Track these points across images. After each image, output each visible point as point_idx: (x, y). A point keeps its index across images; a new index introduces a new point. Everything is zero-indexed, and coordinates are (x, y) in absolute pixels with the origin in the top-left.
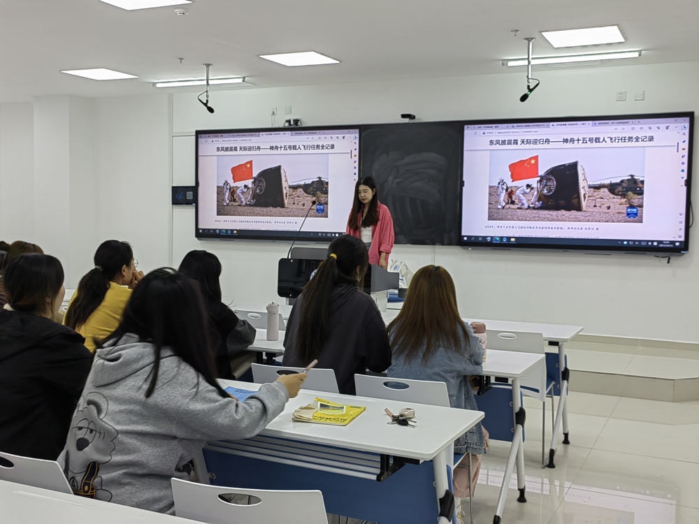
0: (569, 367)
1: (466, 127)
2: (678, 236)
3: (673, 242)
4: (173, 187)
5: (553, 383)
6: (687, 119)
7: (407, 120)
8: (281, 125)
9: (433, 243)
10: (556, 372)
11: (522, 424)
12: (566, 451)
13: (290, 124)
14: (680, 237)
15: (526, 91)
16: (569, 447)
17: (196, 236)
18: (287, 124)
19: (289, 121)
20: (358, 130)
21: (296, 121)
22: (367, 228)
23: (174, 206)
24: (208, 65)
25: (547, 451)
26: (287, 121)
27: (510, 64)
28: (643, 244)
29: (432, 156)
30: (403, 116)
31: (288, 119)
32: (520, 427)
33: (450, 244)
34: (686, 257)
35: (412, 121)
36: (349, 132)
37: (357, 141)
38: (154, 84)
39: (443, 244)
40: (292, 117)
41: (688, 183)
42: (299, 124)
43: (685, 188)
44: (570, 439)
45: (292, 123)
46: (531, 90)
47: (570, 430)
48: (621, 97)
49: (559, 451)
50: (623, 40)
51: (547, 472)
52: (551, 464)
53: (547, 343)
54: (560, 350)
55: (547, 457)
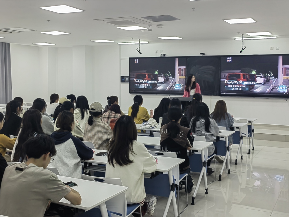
0: (254, 129)
4: (121, 76)
5: (250, 133)
7: (202, 55)
8: (159, 56)
9: (211, 95)
10: (250, 130)
11: (242, 139)
12: (253, 151)
13: (162, 56)
15: (242, 50)
16: (254, 151)
17: (129, 93)
18: (161, 56)
19: (162, 55)
20: (185, 58)
21: (164, 55)
23: (121, 83)
24: (140, 39)
25: (248, 149)
26: (161, 55)
27: (236, 39)
29: (211, 67)
30: (201, 54)
31: (161, 54)
32: (241, 140)
33: (216, 95)
35: (204, 55)
38: (118, 43)
39: (214, 95)
40: (163, 54)
42: (165, 56)
44: (254, 149)
45: (163, 55)
46: (243, 50)
47: (255, 146)
48: (272, 49)
49: (251, 151)
50: (271, 34)
51: (248, 155)
52: (249, 153)
53: (248, 122)
54: (251, 124)
55: (248, 151)
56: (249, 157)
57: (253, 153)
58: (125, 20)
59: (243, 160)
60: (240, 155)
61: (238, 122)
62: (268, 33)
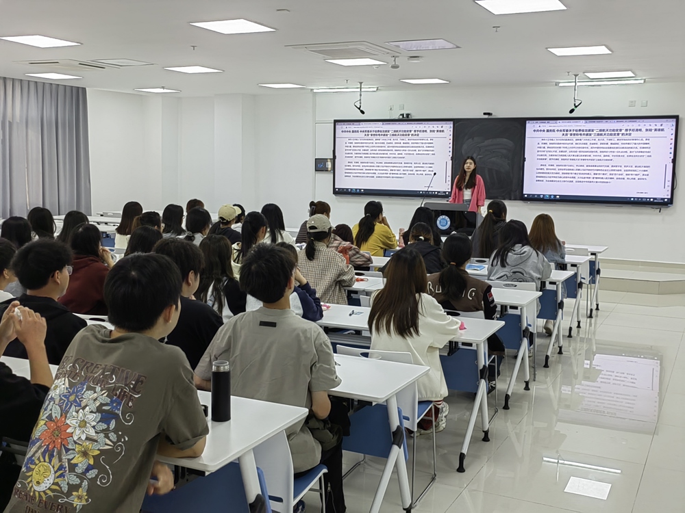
0: (600, 268)
1: (527, 122)
2: (666, 194)
3: (663, 199)
4: (316, 159)
5: (592, 276)
6: (675, 120)
7: (486, 116)
8: (396, 117)
10: (594, 270)
11: (582, 289)
13: (403, 117)
14: (668, 195)
15: (573, 107)
17: (333, 194)
18: (401, 117)
19: (403, 115)
20: (452, 122)
21: (408, 115)
22: (468, 190)
23: (316, 172)
24: (361, 83)
26: (401, 115)
27: (561, 85)
28: (644, 200)
29: (504, 141)
30: (485, 114)
31: (402, 113)
32: (580, 290)
33: (515, 199)
34: (671, 208)
35: (490, 117)
36: (446, 124)
37: (452, 129)
39: (510, 199)
40: (405, 112)
41: (674, 161)
42: (410, 117)
43: (672, 164)
45: (405, 116)
46: (576, 107)
48: (632, 104)
49: (594, 312)
50: (633, 75)
51: (589, 320)
52: (591, 316)
53: (590, 254)
54: (596, 258)
55: (589, 312)
56: (590, 325)
57: (597, 316)
58: (350, 47)
59: (581, 330)
60: (576, 320)
61: (571, 253)
62: (630, 74)
